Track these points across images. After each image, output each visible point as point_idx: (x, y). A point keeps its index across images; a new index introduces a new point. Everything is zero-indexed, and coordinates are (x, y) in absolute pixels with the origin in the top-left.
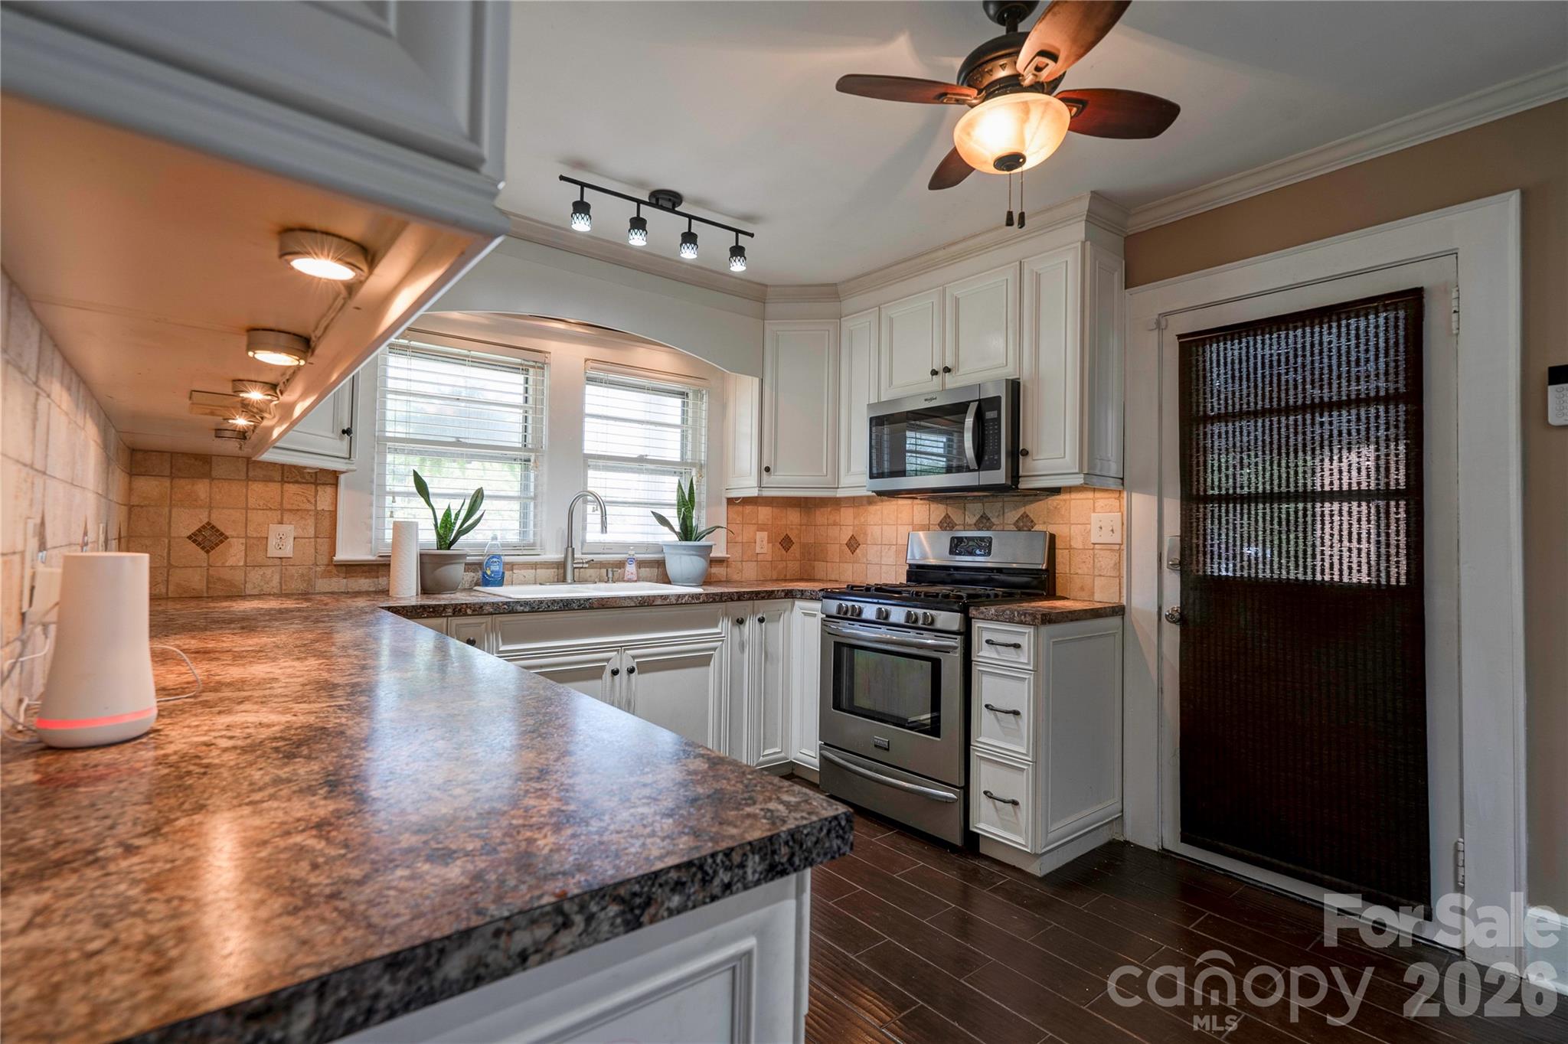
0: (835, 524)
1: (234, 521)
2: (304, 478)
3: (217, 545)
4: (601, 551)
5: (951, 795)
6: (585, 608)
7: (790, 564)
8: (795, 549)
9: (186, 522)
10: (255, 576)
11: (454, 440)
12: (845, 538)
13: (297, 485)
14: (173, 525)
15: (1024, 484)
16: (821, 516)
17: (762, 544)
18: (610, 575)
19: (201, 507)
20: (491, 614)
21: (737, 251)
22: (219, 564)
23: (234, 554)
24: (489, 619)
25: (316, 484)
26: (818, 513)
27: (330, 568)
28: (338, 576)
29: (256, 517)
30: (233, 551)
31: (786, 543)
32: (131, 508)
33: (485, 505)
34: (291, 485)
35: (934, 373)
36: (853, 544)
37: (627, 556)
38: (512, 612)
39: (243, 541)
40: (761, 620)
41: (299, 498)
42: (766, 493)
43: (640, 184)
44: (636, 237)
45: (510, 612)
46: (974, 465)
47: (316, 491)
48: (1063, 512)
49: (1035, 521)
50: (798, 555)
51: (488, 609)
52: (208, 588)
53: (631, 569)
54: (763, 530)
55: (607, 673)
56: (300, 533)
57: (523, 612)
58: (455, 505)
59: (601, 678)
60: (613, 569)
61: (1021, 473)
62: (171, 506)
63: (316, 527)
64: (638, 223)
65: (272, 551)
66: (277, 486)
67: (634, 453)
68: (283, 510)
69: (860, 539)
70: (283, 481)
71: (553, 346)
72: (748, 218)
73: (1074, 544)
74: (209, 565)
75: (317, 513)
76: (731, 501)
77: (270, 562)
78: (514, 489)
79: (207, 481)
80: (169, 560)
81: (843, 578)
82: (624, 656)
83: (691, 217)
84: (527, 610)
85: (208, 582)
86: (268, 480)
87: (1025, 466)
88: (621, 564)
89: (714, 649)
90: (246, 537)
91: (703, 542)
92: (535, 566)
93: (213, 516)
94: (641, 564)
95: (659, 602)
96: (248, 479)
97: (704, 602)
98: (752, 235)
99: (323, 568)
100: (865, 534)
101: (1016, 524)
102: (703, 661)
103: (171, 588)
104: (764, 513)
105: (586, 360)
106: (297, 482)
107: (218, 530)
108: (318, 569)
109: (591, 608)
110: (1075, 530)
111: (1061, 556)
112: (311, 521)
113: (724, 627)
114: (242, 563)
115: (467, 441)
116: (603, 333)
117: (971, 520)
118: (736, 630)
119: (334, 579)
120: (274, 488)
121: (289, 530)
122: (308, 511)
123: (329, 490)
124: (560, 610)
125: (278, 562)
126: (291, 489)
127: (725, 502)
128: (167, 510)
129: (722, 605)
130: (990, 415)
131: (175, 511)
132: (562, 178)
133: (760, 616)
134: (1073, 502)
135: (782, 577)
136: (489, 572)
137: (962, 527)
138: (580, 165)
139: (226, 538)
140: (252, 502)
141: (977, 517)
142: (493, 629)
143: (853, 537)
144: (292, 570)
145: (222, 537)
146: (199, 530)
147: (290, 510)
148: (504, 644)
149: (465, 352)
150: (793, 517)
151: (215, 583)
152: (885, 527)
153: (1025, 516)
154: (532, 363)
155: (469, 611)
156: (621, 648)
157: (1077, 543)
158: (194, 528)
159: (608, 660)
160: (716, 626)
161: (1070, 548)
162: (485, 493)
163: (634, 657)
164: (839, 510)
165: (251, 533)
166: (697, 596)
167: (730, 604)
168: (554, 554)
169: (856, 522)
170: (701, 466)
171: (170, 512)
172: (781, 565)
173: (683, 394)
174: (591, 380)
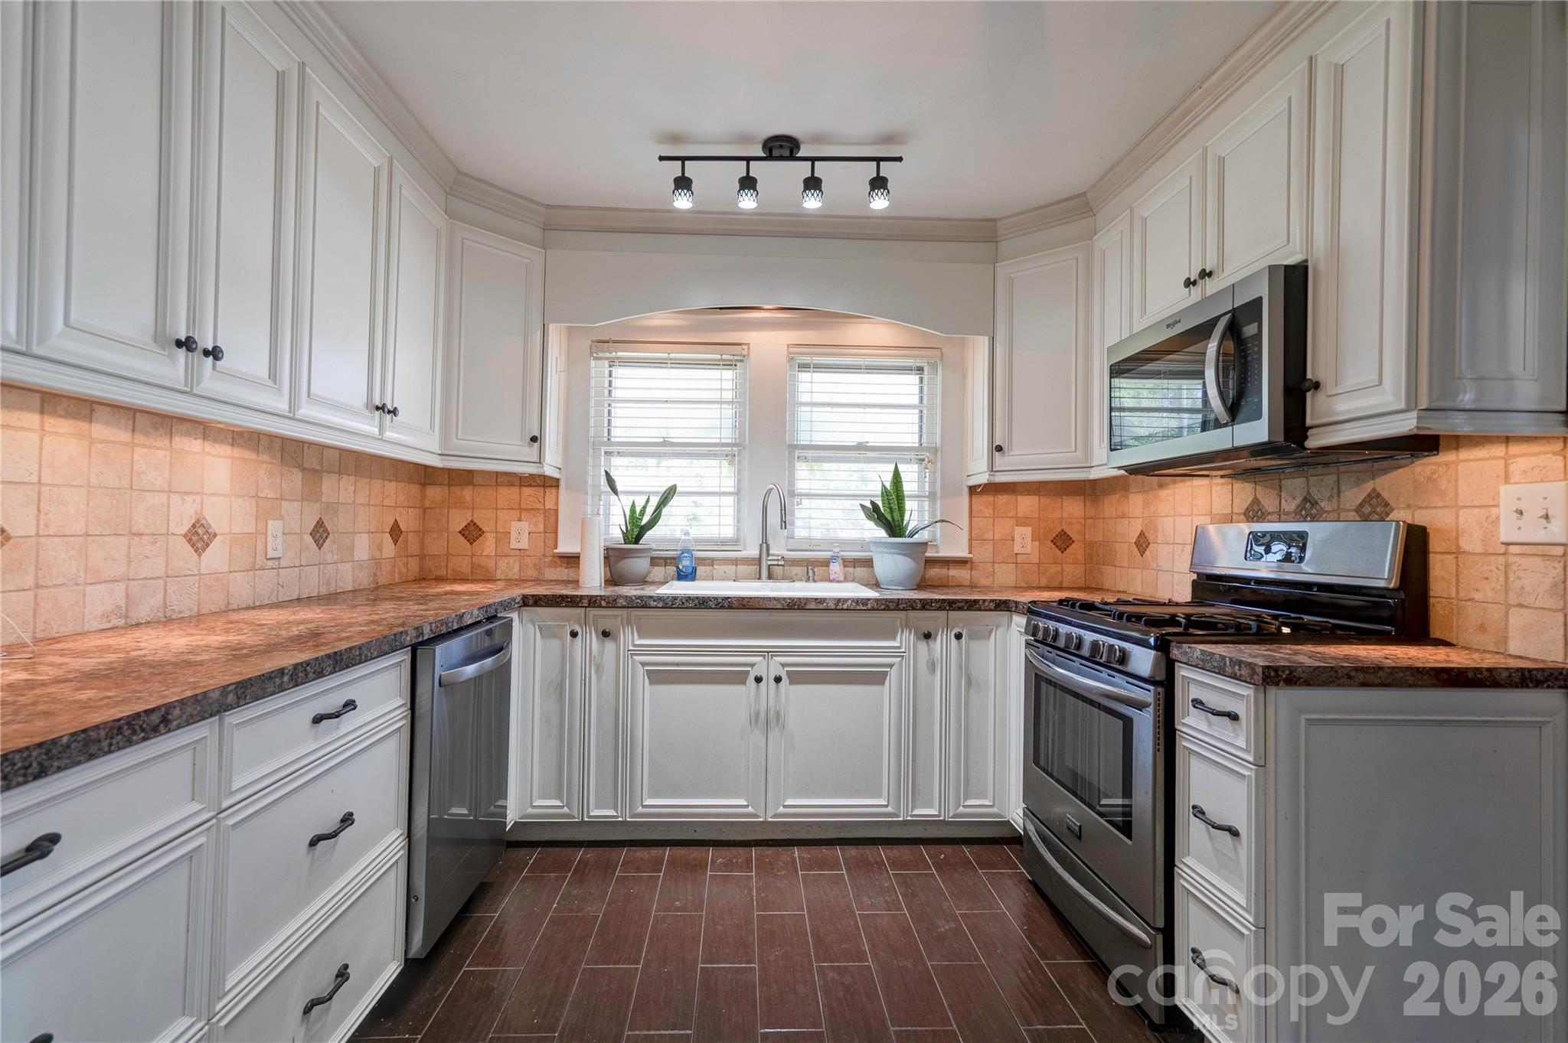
0: (1123, 516)
1: (488, 520)
2: (535, 482)
3: (477, 538)
4: (809, 548)
5: (1144, 936)
6: (722, 607)
7: (1068, 568)
8: (1076, 550)
9: (459, 521)
10: (503, 563)
11: (662, 440)
12: (1134, 536)
13: (531, 488)
14: (450, 523)
15: (1314, 441)
16: (1110, 505)
17: (1024, 541)
18: (811, 574)
19: (467, 508)
20: (623, 607)
21: (879, 183)
22: (479, 554)
23: (488, 545)
24: (624, 612)
25: (544, 487)
26: (1106, 501)
27: (555, 559)
28: (562, 566)
29: (503, 515)
30: (488, 543)
31: (1062, 541)
32: (425, 510)
33: (675, 500)
34: (526, 488)
35: (1189, 283)
36: (1142, 544)
37: (830, 554)
38: (645, 606)
39: (494, 535)
40: (959, 636)
41: (532, 499)
42: (1000, 478)
43: (745, 139)
44: (746, 198)
45: (642, 607)
46: (1224, 417)
47: (545, 493)
48: (1443, 484)
49: (1392, 503)
50: (1081, 558)
51: (621, 602)
52: (472, 572)
53: (836, 568)
54: (1024, 524)
55: (751, 680)
56: (533, 529)
57: (656, 607)
58: (640, 502)
59: (745, 683)
60: (814, 567)
61: (1309, 422)
62: (449, 508)
63: (545, 524)
64: (748, 183)
65: (514, 545)
66: (517, 488)
67: (852, 439)
68: (521, 509)
69: (1150, 536)
70: (521, 486)
71: (752, 337)
72: (889, 139)
73: (1466, 545)
74: (473, 555)
75: (546, 511)
76: (973, 490)
77: (512, 553)
78: (729, 485)
79: (471, 487)
80: (448, 549)
81: (1132, 590)
82: (772, 663)
83: (813, 160)
84: (660, 605)
85: (472, 568)
86: (512, 485)
87: (1316, 408)
88: (826, 563)
89: (891, 666)
90: (497, 532)
91: (917, 538)
92: (735, 562)
93: (475, 516)
94: (846, 563)
95: (812, 606)
96: (497, 485)
97: (873, 609)
98: (900, 159)
99: (550, 558)
100: (1155, 529)
101: (1358, 509)
102: (877, 678)
103: (449, 571)
104: (1026, 504)
105: (788, 345)
106: (530, 485)
107: (478, 527)
108: (547, 560)
109: (730, 607)
110: (1469, 519)
111: (1440, 568)
112: (541, 518)
113: (904, 640)
114: (494, 553)
115: (671, 440)
116: (804, 315)
117: (1290, 505)
118: (922, 646)
119: (559, 569)
120: (515, 490)
121: (525, 526)
122: (539, 509)
123: (553, 491)
124: (695, 607)
125: (518, 553)
126: (527, 491)
127: (966, 491)
128: (446, 511)
129: (901, 614)
130: (1249, 330)
131: (451, 511)
132: (661, 158)
133: (956, 630)
134: (1461, 467)
135: (1056, 584)
136: (681, 567)
137: (1276, 517)
138: (675, 139)
139: (483, 532)
140: (500, 504)
141: (1298, 500)
142: (629, 623)
143: (1142, 534)
144: (528, 560)
145: (481, 532)
146: (466, 527)
147: (526, 510)
148: (640, 637)
149: (665, 355)
150: (1073, 508)
151: (476, 569)
152: (1178, 519)
153: (1374, 496)
154: (733, 357)
155: (603, 603)
156: (768, 653)
157: (1471, 543)
158: (463, 525)
159: (752, 665)
160: (894, 638)
161: (1458, 553)
162: (678, 489)
163: (784, 665)
164: (1127, 497)
165: (500, 529)
166: (865, 601)
167: (912, 614)
168: (753, 552)
169: (1146, 514)
170: (936, 450)
171: (448, 512)
172: (1054, 569)
173: (920, 369)
174: (804, 367)
